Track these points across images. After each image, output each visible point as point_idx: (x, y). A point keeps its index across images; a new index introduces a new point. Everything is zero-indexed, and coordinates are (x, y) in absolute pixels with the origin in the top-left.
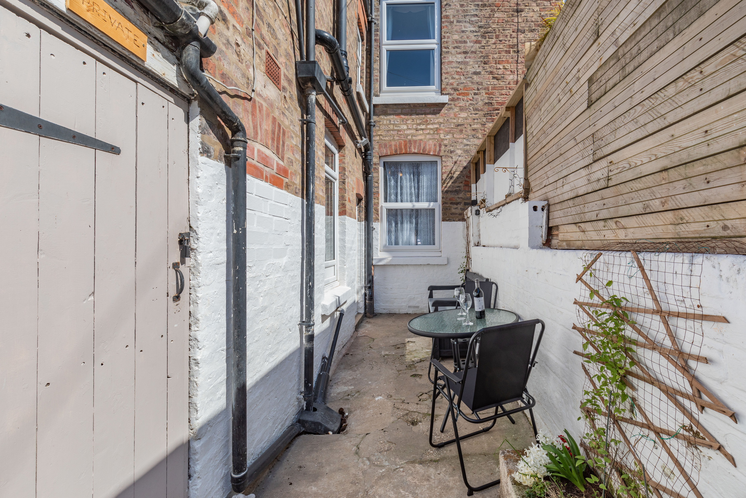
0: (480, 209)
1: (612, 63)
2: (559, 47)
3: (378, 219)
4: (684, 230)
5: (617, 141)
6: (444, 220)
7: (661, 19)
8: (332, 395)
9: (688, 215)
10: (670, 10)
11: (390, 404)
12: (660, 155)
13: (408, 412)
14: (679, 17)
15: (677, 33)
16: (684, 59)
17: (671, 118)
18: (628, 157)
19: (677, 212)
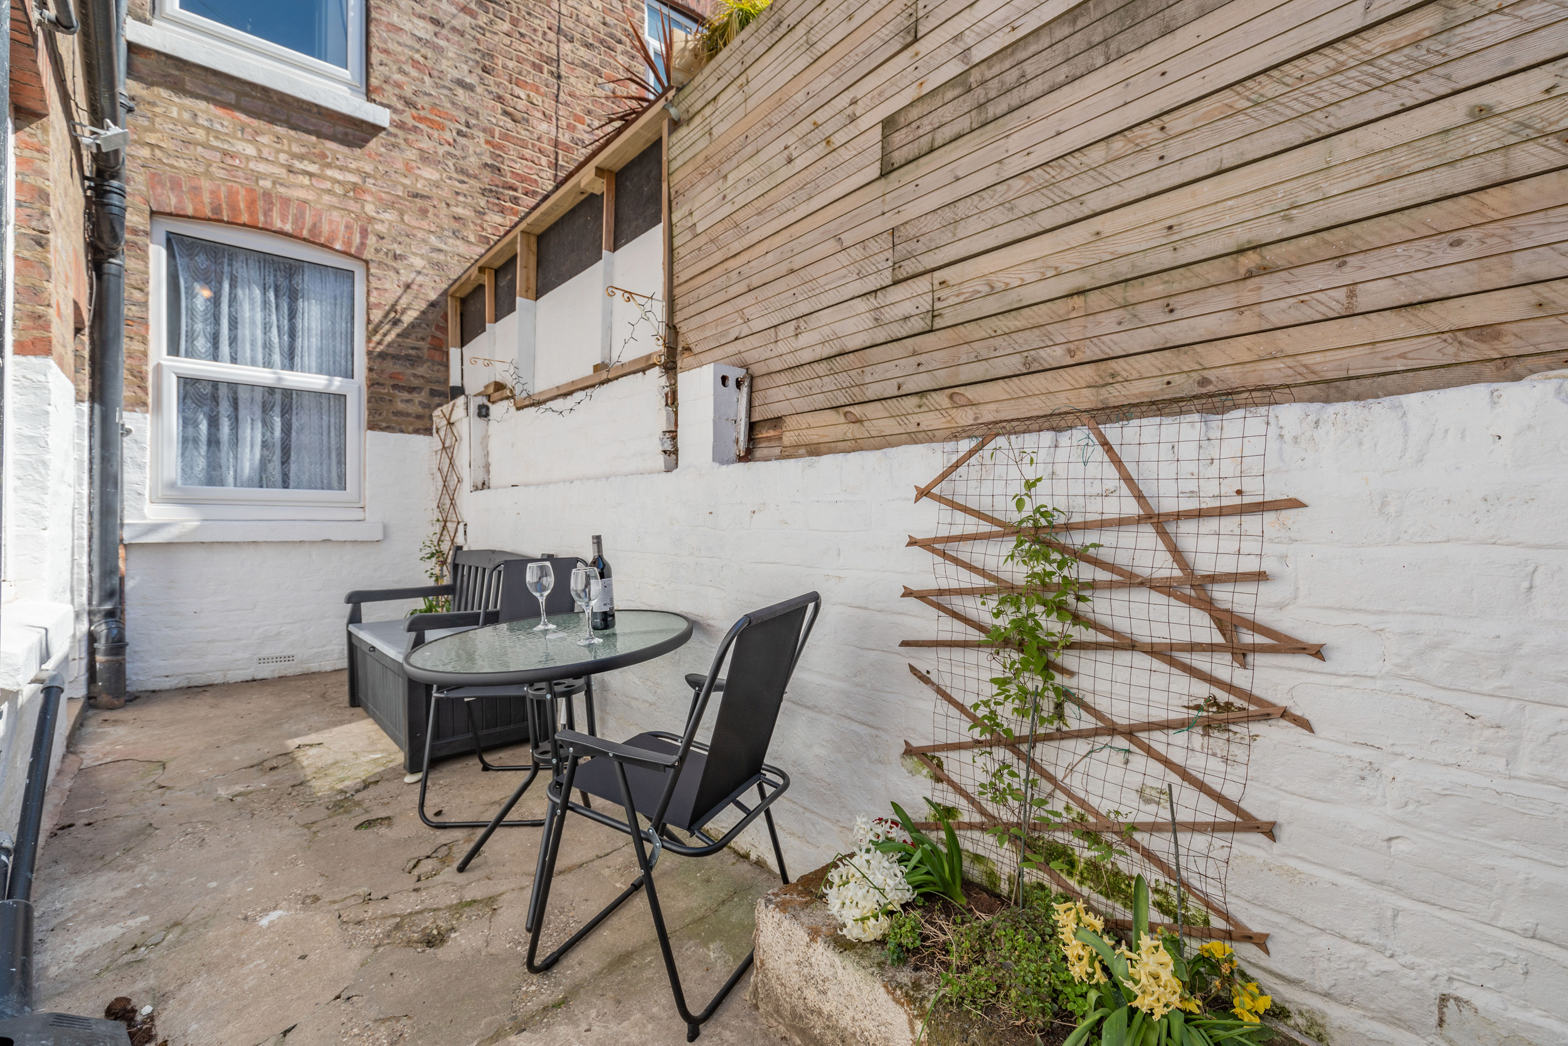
0: (489, 405)
1: (950, 95)
2: (794, 47)
3: (145, 404)
4: (1116, 394)
5: (960, 243)
6: (372, 426)
7: (1077, 28)
8: (53, 971)
9: (1127, 367)
10: (1098, 15)
11: (321, 921)
12: (1065, 267)
13: (398, 919)
14: (1118, 30)
15: (1114, 57)
16: (1126, 104)
17: (1095, 203)
18: (986, 272)
19: (1102, 365)
